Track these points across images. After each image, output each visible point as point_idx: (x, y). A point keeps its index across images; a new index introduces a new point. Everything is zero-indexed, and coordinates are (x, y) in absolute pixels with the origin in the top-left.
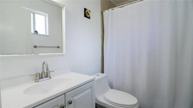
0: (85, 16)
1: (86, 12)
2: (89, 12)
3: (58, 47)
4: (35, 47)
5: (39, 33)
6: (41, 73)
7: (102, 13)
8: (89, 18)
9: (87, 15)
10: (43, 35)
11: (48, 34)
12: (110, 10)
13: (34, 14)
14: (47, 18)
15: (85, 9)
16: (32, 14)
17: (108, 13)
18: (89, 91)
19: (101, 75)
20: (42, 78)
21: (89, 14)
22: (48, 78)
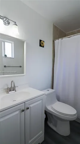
0: (40, 46)
1: (41, 42)
2: (43, 42)
3: (21, 67)
4: (5, 66)
5: (7, 56)
6: (10, 88)
7: (54, 41)
8: (43, 47)
9: (42, 45)
10: (10, 58)
11: (13, 57)
12: (60, 39)
13: (4, 42)
14: (13, 45)
15: (40, 41)
16: (3, 42)
17: (58, 42)
18: (40, 101)
19: (51, 91)
20: (11, 91)
21: (43, 44)
22: (15, 91)
